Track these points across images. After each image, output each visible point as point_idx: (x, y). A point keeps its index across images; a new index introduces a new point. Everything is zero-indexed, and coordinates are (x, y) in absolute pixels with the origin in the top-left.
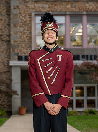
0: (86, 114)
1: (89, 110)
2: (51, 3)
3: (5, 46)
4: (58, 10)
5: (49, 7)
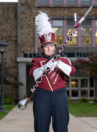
0: (79, 102)
1: (82, 99)
2: (51, 9)
3: (13, 45)
4: (57, 15)
5: (50, 13)
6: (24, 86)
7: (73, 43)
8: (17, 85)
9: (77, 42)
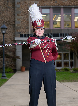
0: (62, 71)
1: (64, 68)
3: (12, 28)
4: (45, 5)
5: (40, 3)
6: (20, 59)
7: (58, 26)
8: (15, 58)
9: (61, 25)
